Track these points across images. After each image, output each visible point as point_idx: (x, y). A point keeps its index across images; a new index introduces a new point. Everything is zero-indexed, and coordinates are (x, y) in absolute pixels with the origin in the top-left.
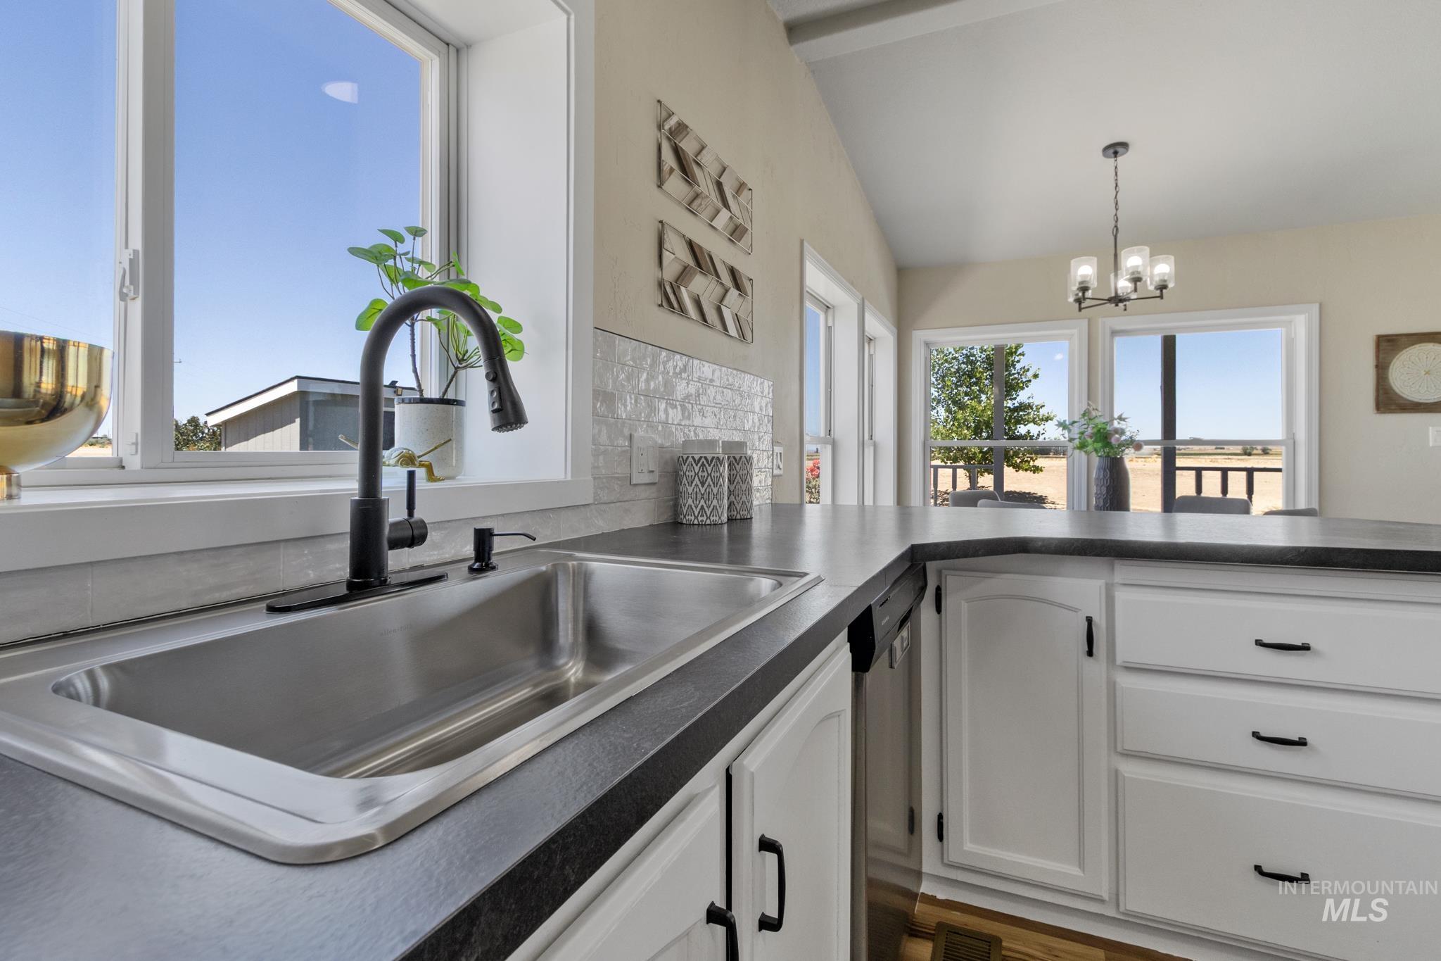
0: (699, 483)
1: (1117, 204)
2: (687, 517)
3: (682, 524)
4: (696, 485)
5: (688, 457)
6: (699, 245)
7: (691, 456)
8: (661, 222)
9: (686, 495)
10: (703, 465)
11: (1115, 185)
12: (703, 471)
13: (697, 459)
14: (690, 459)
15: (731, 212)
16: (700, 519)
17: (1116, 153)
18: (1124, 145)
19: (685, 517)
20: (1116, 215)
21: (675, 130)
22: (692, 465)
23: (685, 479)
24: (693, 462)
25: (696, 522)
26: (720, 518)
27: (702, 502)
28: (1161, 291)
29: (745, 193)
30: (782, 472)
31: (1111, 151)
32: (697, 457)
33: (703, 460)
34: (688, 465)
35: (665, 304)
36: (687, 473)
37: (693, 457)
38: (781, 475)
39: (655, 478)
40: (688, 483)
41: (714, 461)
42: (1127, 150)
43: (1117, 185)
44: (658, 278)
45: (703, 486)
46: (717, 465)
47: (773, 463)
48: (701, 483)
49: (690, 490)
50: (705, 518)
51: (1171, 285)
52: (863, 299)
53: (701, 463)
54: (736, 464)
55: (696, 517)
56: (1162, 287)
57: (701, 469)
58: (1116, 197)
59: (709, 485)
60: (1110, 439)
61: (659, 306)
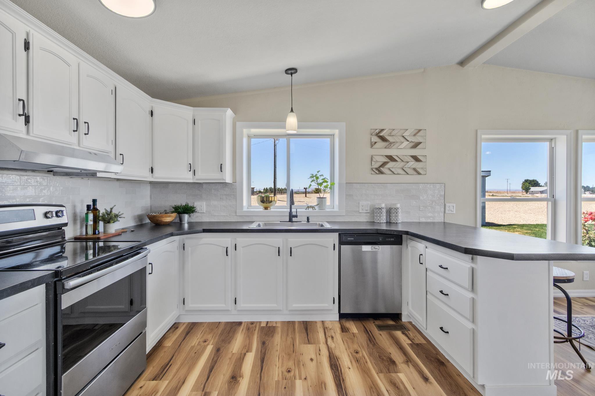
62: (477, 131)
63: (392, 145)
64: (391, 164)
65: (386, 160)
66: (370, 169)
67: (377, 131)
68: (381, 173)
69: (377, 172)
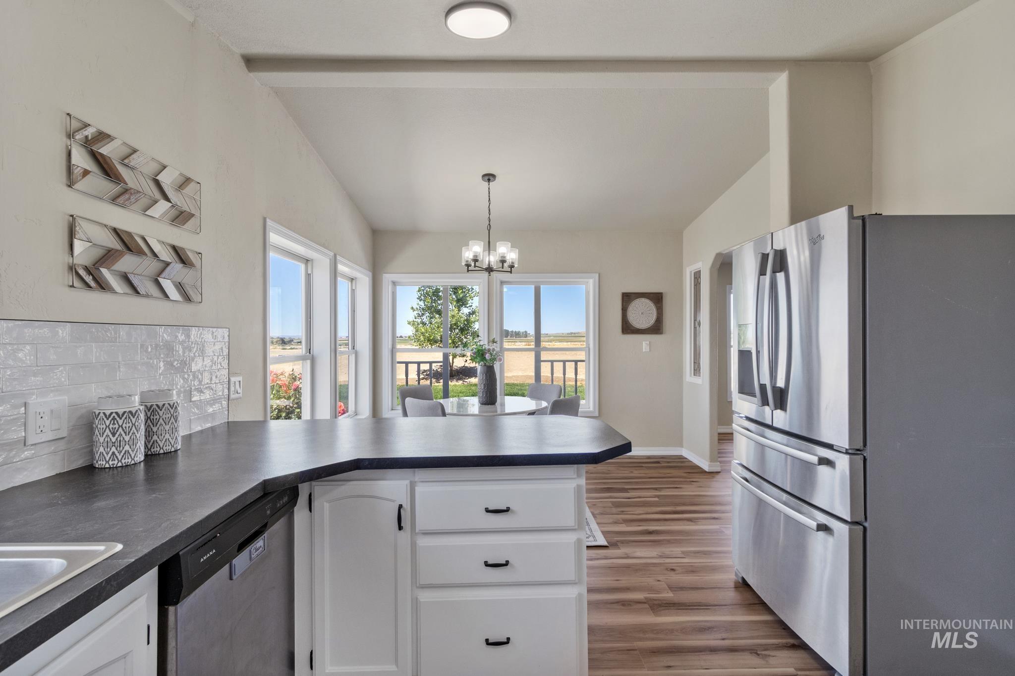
0: (110, 434)
1: (489, 211)
2: (99, 462)
3: (96, 468)
4: (107, 436)
5: (100, 413)
6: (126, 232)
7: (102, 411)
8: (72, 216)
9: (99, 444)
10: (114, 419)
11: (488, 199)
12: (114, 424)
13: (108, 415)
14: (101, 415)
15: (171, 203)
16: (111, 463)
17: (489, 180)
18: (494, 176)
19: (97, 462)
20: (489, 217)
21: (91, 140)
22: (103, 419)
23: (97, 431)
24: (104, 417)
25: (107, 466)
26: (133, 459)
27: (114, 449)
28: (511, 269)
29: (191, 187)
30: (241, 395)
31: (487, 178)
32: (108, 413)
33: (114, 414)
34: (100, 419)
35: (77, 283)
36: (99, 426)
37: (104, 413)
38: (241, 398)
39: (64, 433)
40: (100, 434)
41: (125, 415)
42: (495, 180)
43: (489, 199)
44: (69, 263)
45: (114, 436)
46: (129, 418)
47: (229, 389)
48: (112, 433)
49: (102, 440)
50: (116, 462)
51: (516, 266)
52: (335, 255)
53: (112, 417)
54: (159, 410)
55: (108, 462)
56: (512, 267)
57: (112, 422)
58: (489, 207)
59: (120, 435)
60: (485, 355)
61: (71, 286)
62: (265, 220)
63: (133, 198)
64: (127, 263)
65: (113, 243)
66: (66, 268)
67: (90, 132)
68: (103, 286)
69: (89, 279)
